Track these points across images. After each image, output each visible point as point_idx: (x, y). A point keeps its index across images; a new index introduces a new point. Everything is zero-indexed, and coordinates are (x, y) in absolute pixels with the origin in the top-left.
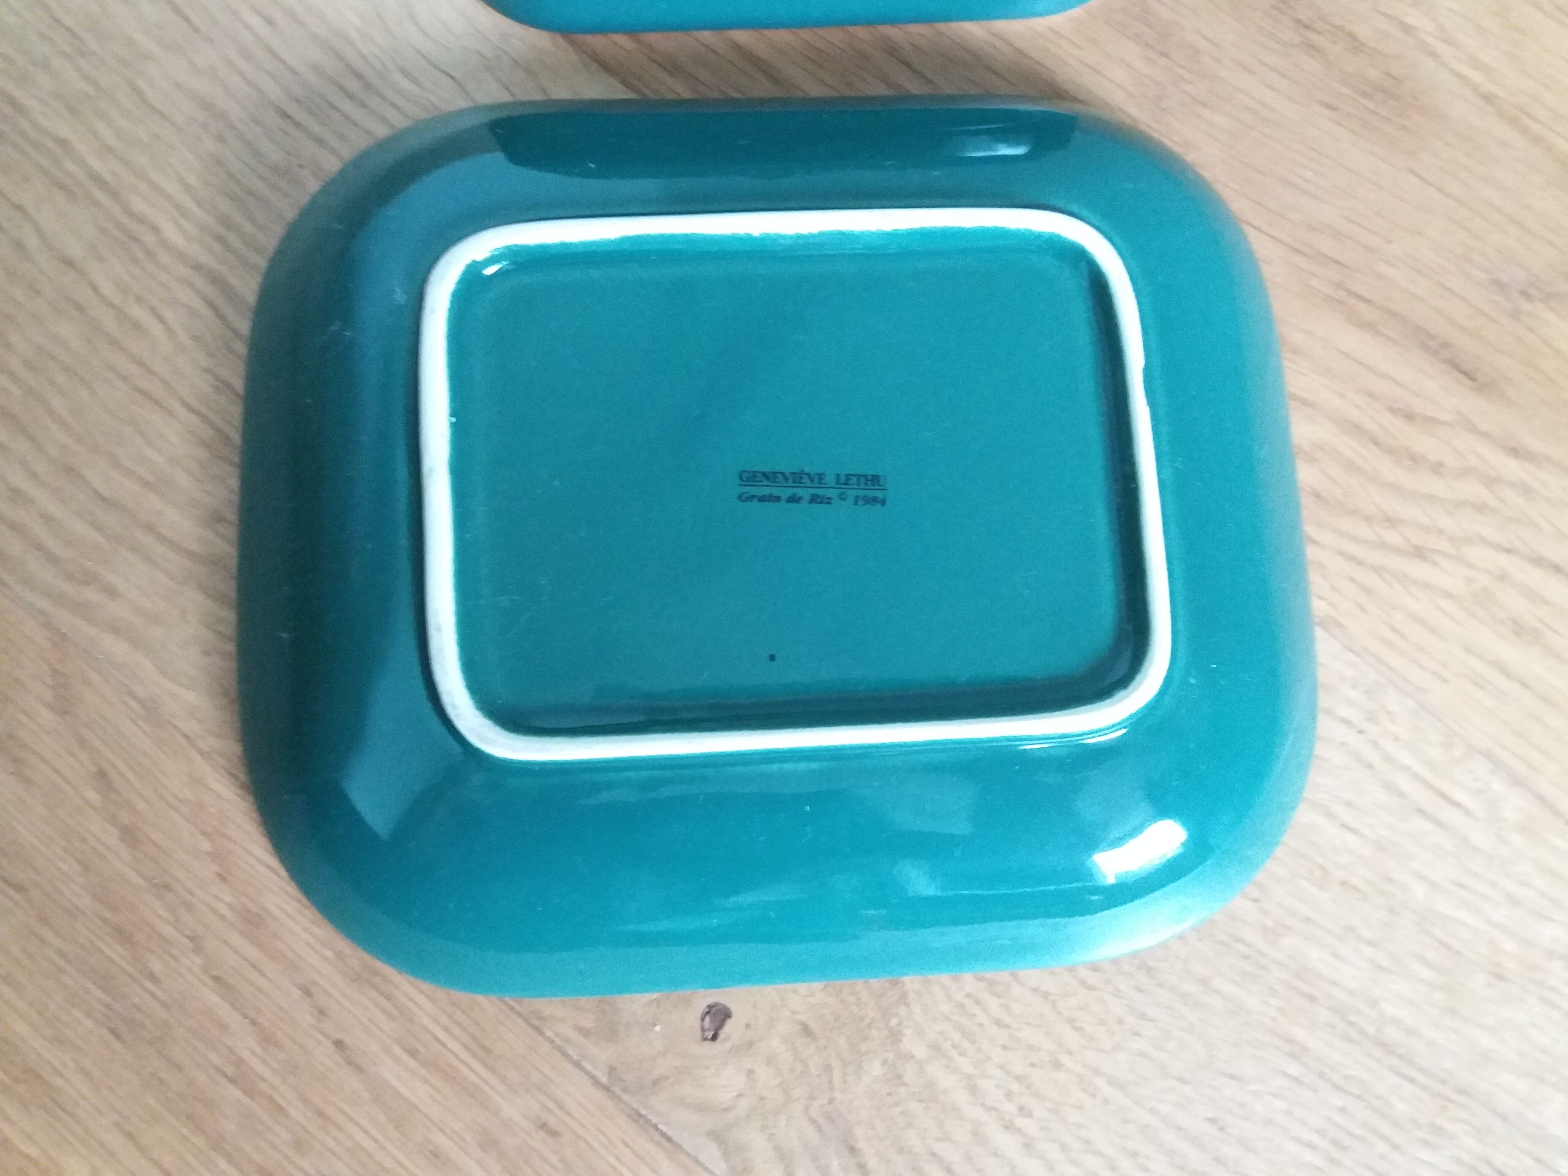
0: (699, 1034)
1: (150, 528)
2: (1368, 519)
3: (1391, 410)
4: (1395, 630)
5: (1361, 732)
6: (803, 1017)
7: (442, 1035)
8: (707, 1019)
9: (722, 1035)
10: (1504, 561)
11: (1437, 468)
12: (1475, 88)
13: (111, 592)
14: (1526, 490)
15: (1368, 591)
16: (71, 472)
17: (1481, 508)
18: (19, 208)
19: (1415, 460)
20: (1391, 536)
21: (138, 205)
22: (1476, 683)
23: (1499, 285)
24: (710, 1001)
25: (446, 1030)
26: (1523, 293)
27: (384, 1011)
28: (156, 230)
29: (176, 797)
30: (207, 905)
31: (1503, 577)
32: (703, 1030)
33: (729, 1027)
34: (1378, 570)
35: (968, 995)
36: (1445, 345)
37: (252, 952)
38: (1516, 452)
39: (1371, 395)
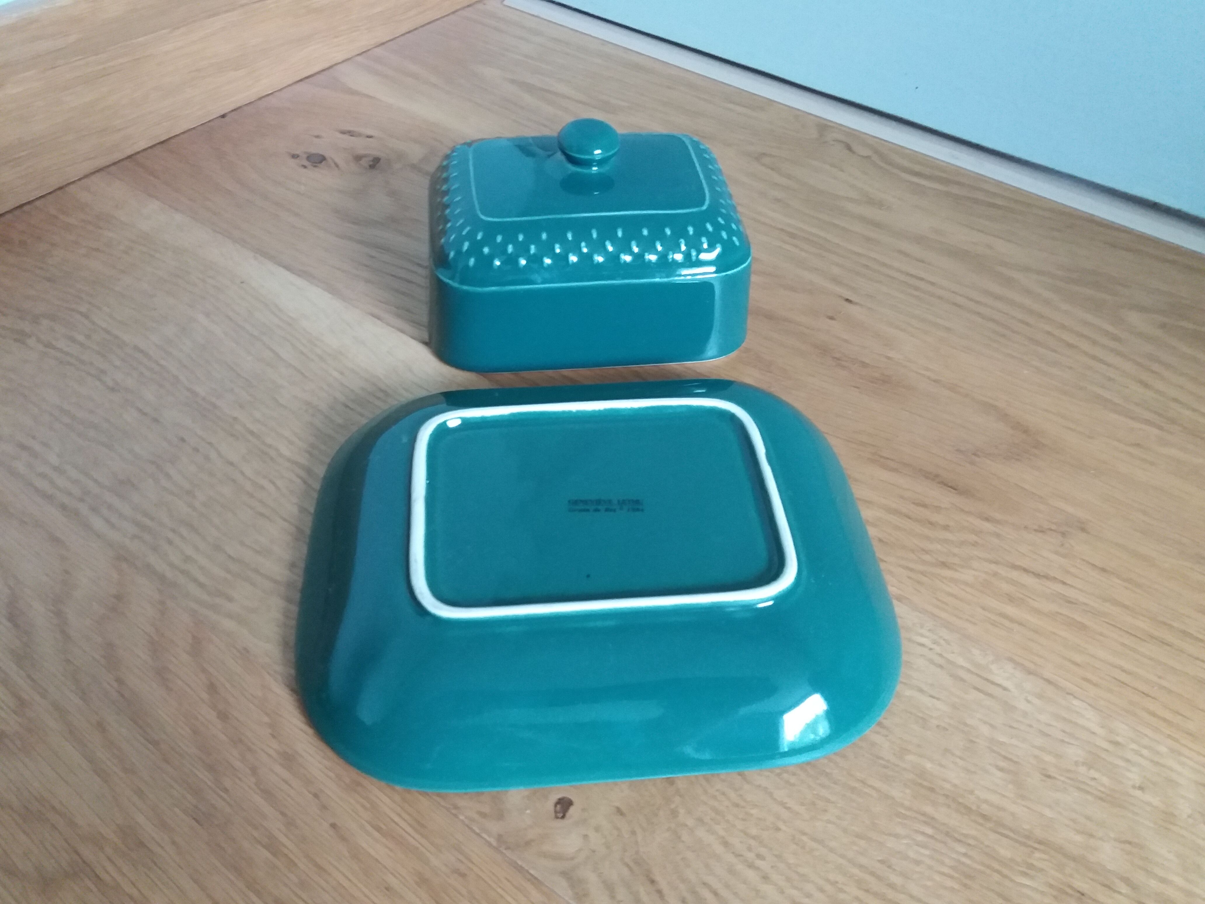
0: (553, 814)
1: (257, 571)
2: (913, 551)
3: (914, 503)
4: (939, 600)
5: (931, 649)
6: (617, 804)
7: (397, 819)
8: (559, 807)
9: (568, 815)
10: (993, 567)
11: (946, 528)
12: (929, 378)
13: (230, 599)
14: (998, 536)
15: (919, 582)
16: (217, 548)
17: (975, 544)
18: (210, 444)
19: (932, 524)
20: (927, 557)
21: (269, 441)
22: (992, 624)
23: (958, 451)
24: (560, 796)
25: (399, 815)
26: (975, 454)
27: (363, 806)
28: (277, 450)
29: (252, 695)
30: (263, 750)
31: (995, 574)
32: (556, 812)
33: (572, 811)
34: (923, 573)
35: (717, 790)
36: (937, 476)
37: (286, 774)
38: (987, 519)
39: (902, 497)
